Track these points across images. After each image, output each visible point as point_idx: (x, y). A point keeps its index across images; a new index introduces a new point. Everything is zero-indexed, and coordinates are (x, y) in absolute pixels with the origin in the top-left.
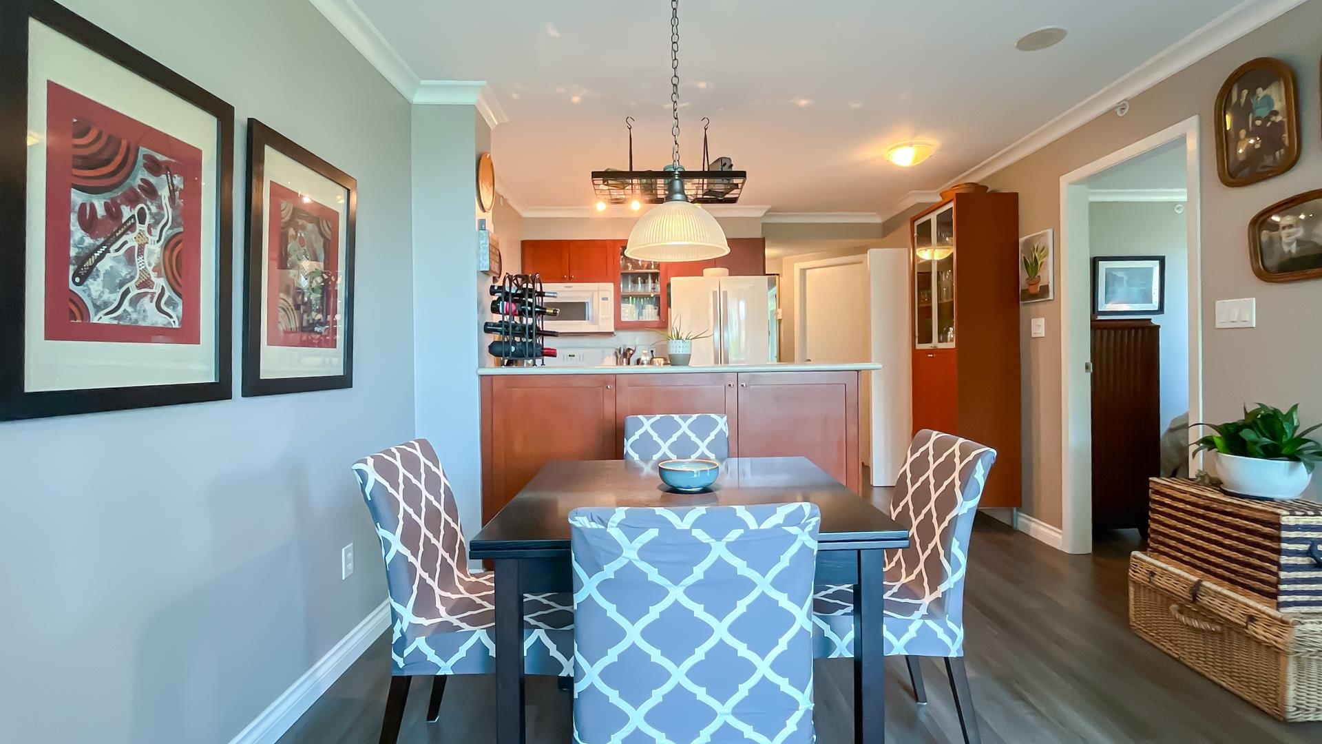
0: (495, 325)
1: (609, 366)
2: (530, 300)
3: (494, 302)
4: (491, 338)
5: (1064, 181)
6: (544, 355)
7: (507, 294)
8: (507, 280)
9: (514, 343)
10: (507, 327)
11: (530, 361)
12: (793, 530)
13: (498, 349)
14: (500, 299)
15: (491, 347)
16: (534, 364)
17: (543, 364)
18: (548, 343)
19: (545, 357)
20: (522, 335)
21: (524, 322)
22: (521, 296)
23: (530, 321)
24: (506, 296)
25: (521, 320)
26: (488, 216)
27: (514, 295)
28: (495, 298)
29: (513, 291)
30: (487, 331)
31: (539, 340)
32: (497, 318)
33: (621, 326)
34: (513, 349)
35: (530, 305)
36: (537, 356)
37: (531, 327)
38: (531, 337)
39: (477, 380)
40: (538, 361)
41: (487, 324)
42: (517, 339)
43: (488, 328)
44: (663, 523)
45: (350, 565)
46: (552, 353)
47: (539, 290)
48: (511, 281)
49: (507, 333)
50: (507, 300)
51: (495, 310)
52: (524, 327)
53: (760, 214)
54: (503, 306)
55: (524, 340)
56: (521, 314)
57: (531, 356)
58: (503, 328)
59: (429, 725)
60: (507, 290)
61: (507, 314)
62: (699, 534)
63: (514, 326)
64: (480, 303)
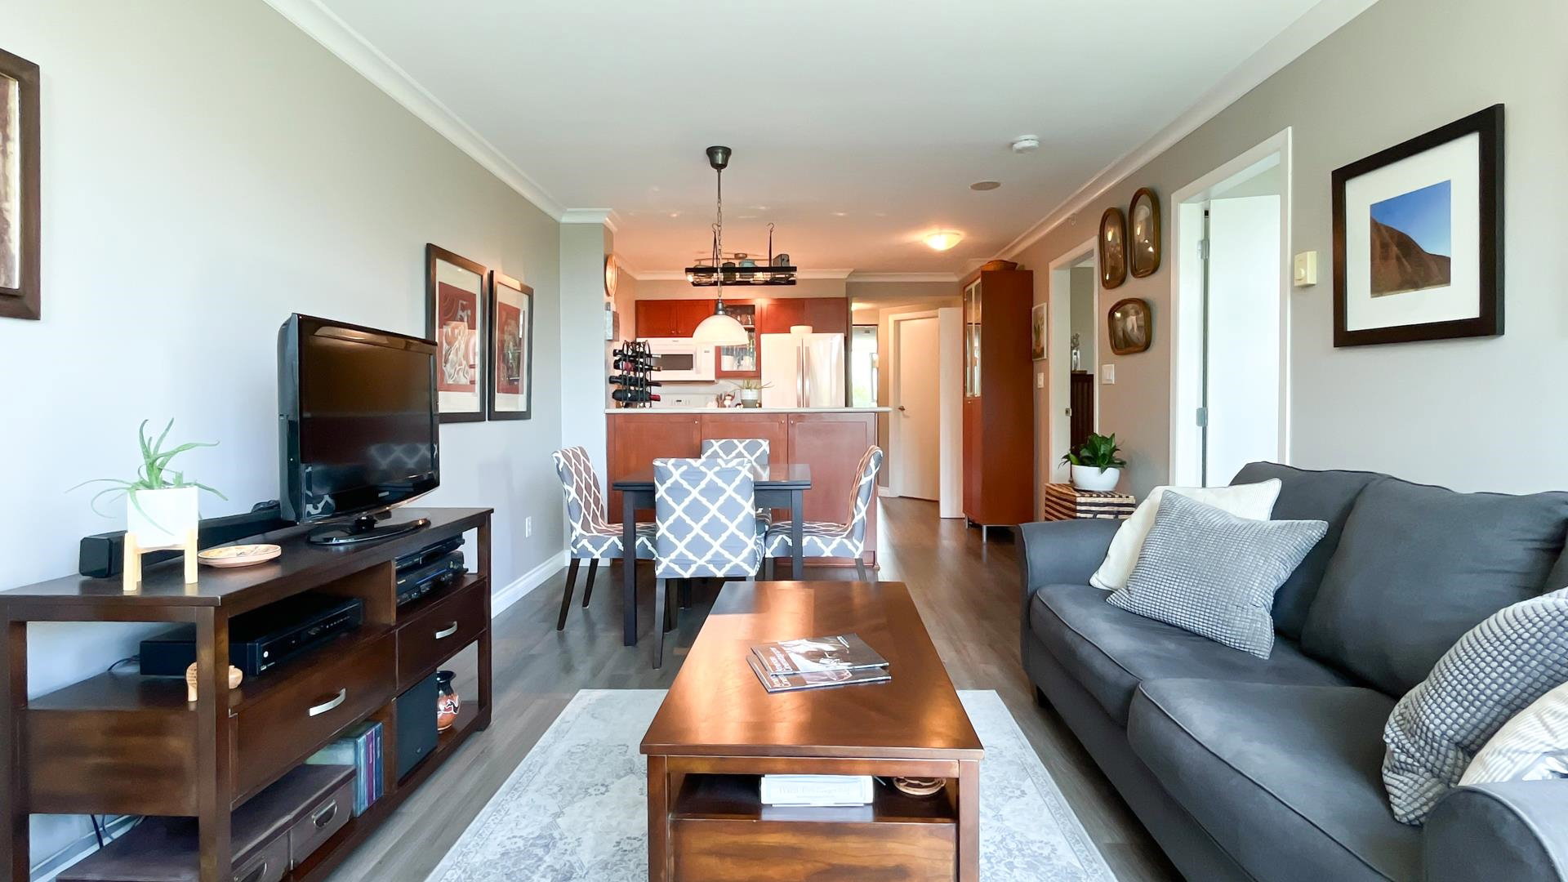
0: (616, 378)
1: (712, 408)
2: (642, 360)
3: (616, 362)
4: (614, 388)
5: (1052, 265)
6: (651, 399)
7: (625, 355)
8: (625, 346)
9: (630, 391)
10: (625, 379)
11: (642, 404)
12: (740, 468)
13: (619, 395)
14: (620, 360)
15: (614, 394)
16: (644, 406)
17: (651, 406)
18: (654, 390)
19: (653, 402)
20: (635, 385)
21: (638, 376)
22: (635, 357)
23: (642, 375)
24: (625, 357)
25: (635, 374)
26: (611, 299)
27: (630, 356)
28: (617, 358)
29: (630, 354)
30: (611, 382)
31: (648, 389)
32: (617, 373)
33: (721, 374)
34: (629, 395)
35: (641, 363)
36: (647, 401)
37: (642, 379)
38: (642, 386)
39: (604, 417)
40: (647, 404)
41: (611, 377)
42: (632, 388)
43: (612, 380)
44: (690, 465)
45: (530, 530)
46: (657, 399)
47: (647, 352)
48: (628, 347)
49: (625, 384)
50: (625, 360)
51: (616, 367)
52: (637, 379)
53: (844, 276)
54: (622, 364)
55: (637, 389)
56: (636, 370)
57: (642, 400)
58: (622, 380)
59: (583, 610)
60: (625, 353)
61: (626, 370)
62: (703, 469)
63: (631, 378)
64: (606, 362)
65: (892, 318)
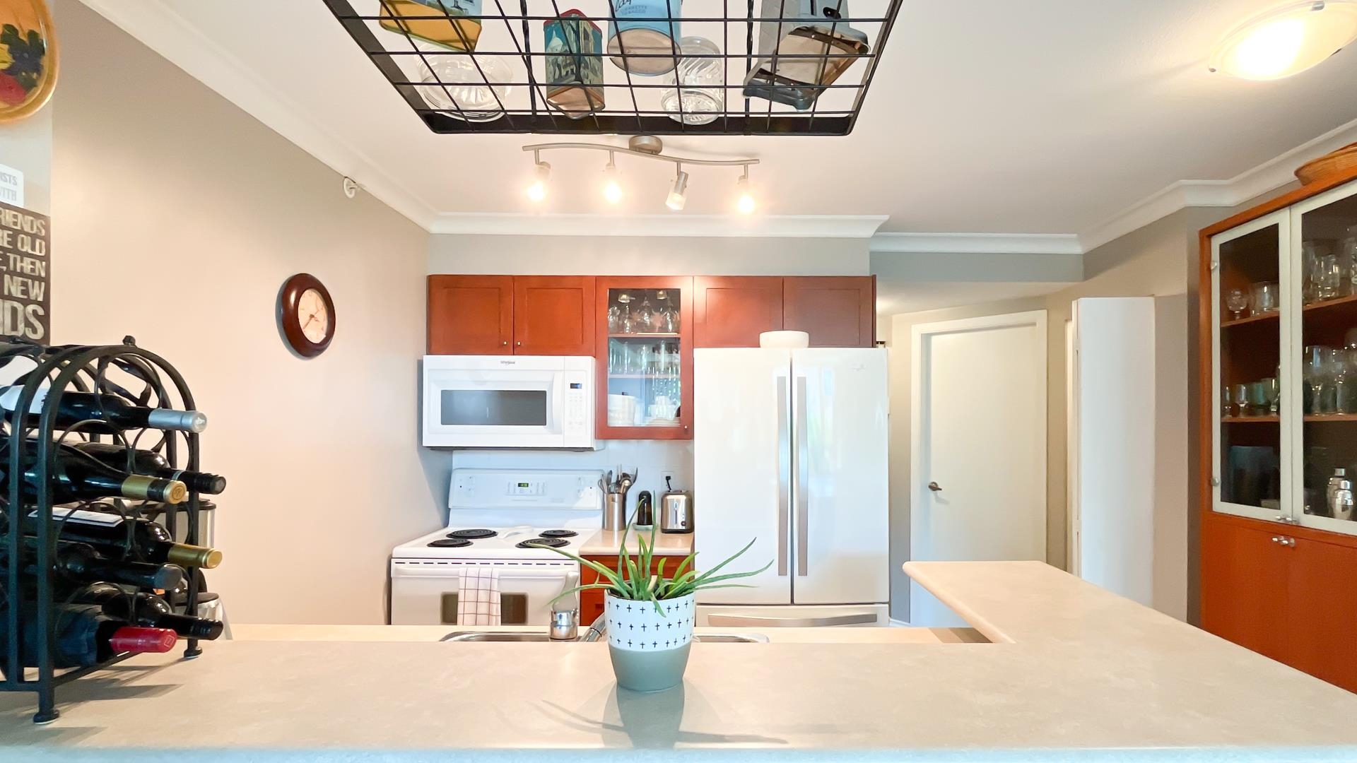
53: (869, 234)
65: (918, 330)
